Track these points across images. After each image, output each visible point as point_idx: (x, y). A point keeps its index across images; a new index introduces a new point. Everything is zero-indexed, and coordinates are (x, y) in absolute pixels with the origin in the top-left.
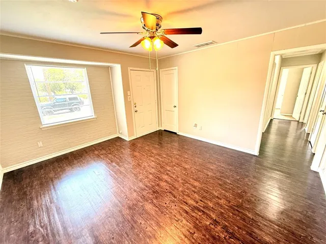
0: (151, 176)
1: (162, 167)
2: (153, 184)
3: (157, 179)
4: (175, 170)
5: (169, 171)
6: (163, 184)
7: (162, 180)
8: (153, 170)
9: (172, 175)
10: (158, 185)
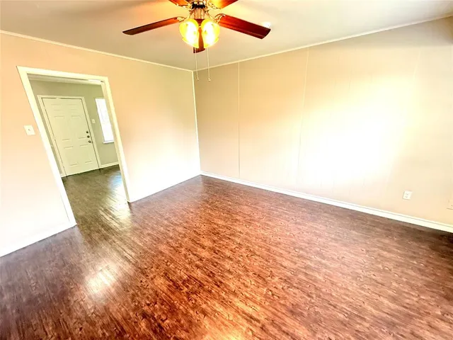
0: (228, 253)
1: (211, 275)
2: (221, 242)
3: (218, 248)
4: (187, 270)
5: (198, 267)
6: (207, 243)
7: (210, 248)
8: (228, 267)
9: (194, 258)
10: (214, 241)
